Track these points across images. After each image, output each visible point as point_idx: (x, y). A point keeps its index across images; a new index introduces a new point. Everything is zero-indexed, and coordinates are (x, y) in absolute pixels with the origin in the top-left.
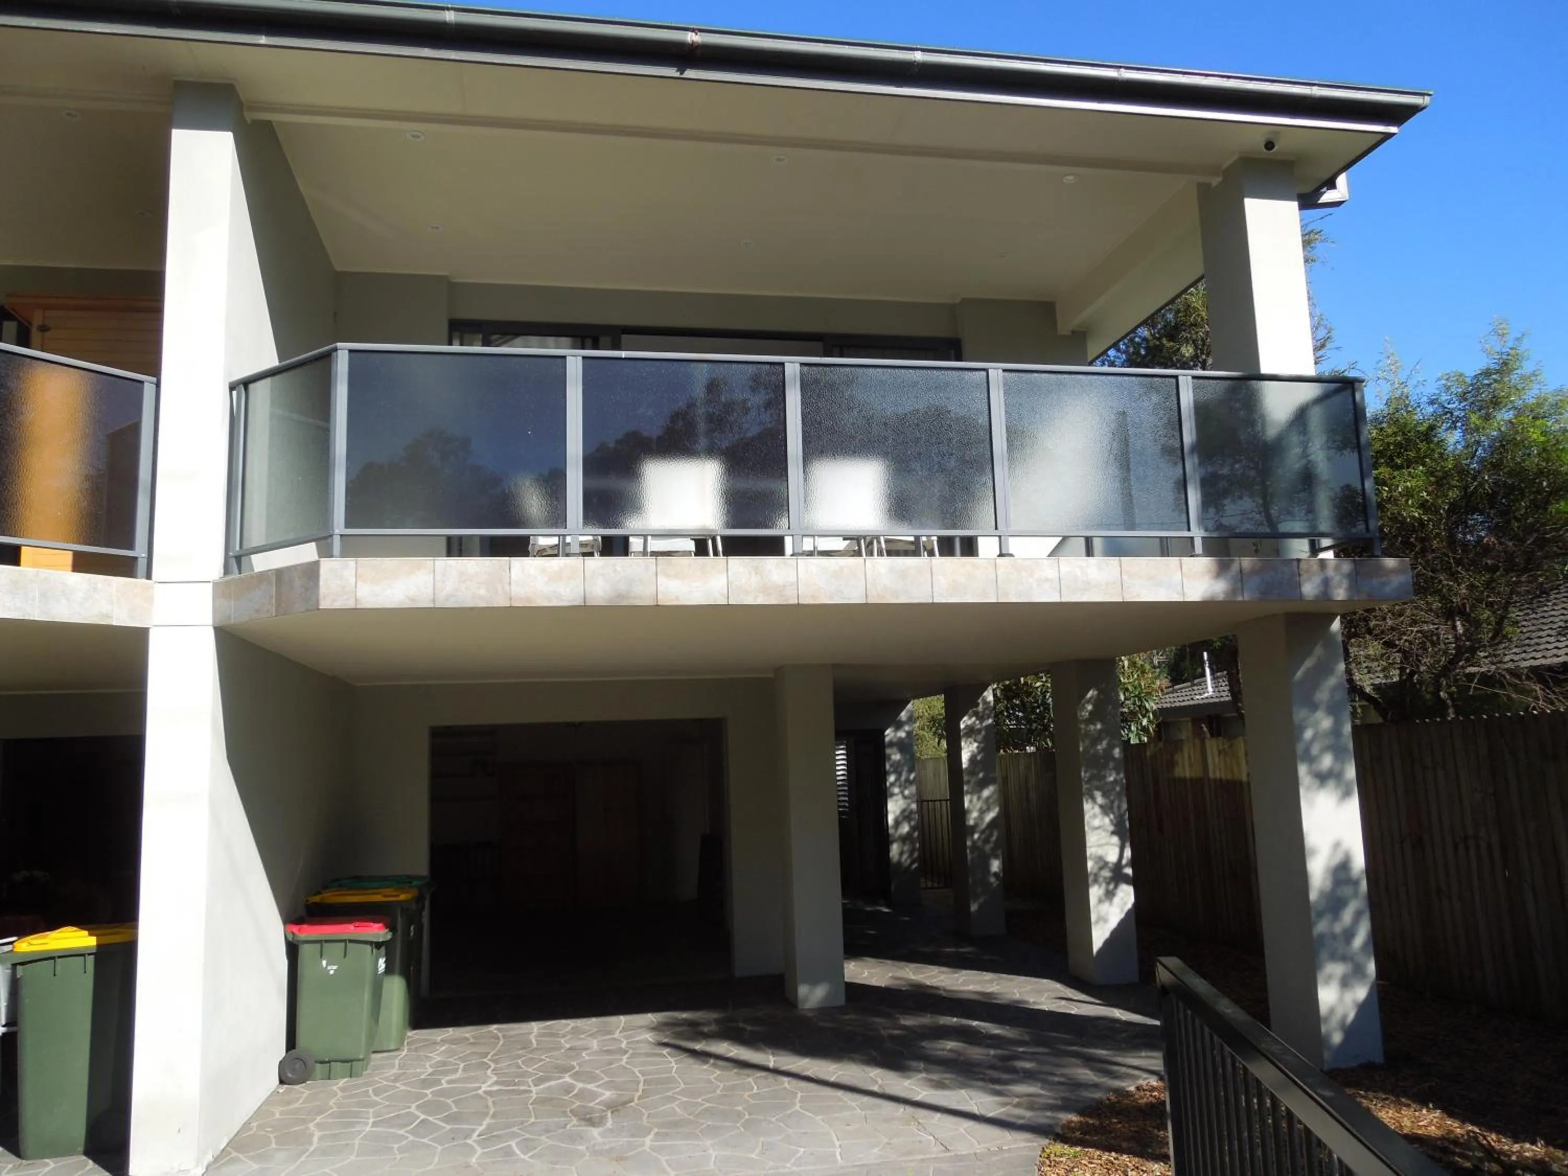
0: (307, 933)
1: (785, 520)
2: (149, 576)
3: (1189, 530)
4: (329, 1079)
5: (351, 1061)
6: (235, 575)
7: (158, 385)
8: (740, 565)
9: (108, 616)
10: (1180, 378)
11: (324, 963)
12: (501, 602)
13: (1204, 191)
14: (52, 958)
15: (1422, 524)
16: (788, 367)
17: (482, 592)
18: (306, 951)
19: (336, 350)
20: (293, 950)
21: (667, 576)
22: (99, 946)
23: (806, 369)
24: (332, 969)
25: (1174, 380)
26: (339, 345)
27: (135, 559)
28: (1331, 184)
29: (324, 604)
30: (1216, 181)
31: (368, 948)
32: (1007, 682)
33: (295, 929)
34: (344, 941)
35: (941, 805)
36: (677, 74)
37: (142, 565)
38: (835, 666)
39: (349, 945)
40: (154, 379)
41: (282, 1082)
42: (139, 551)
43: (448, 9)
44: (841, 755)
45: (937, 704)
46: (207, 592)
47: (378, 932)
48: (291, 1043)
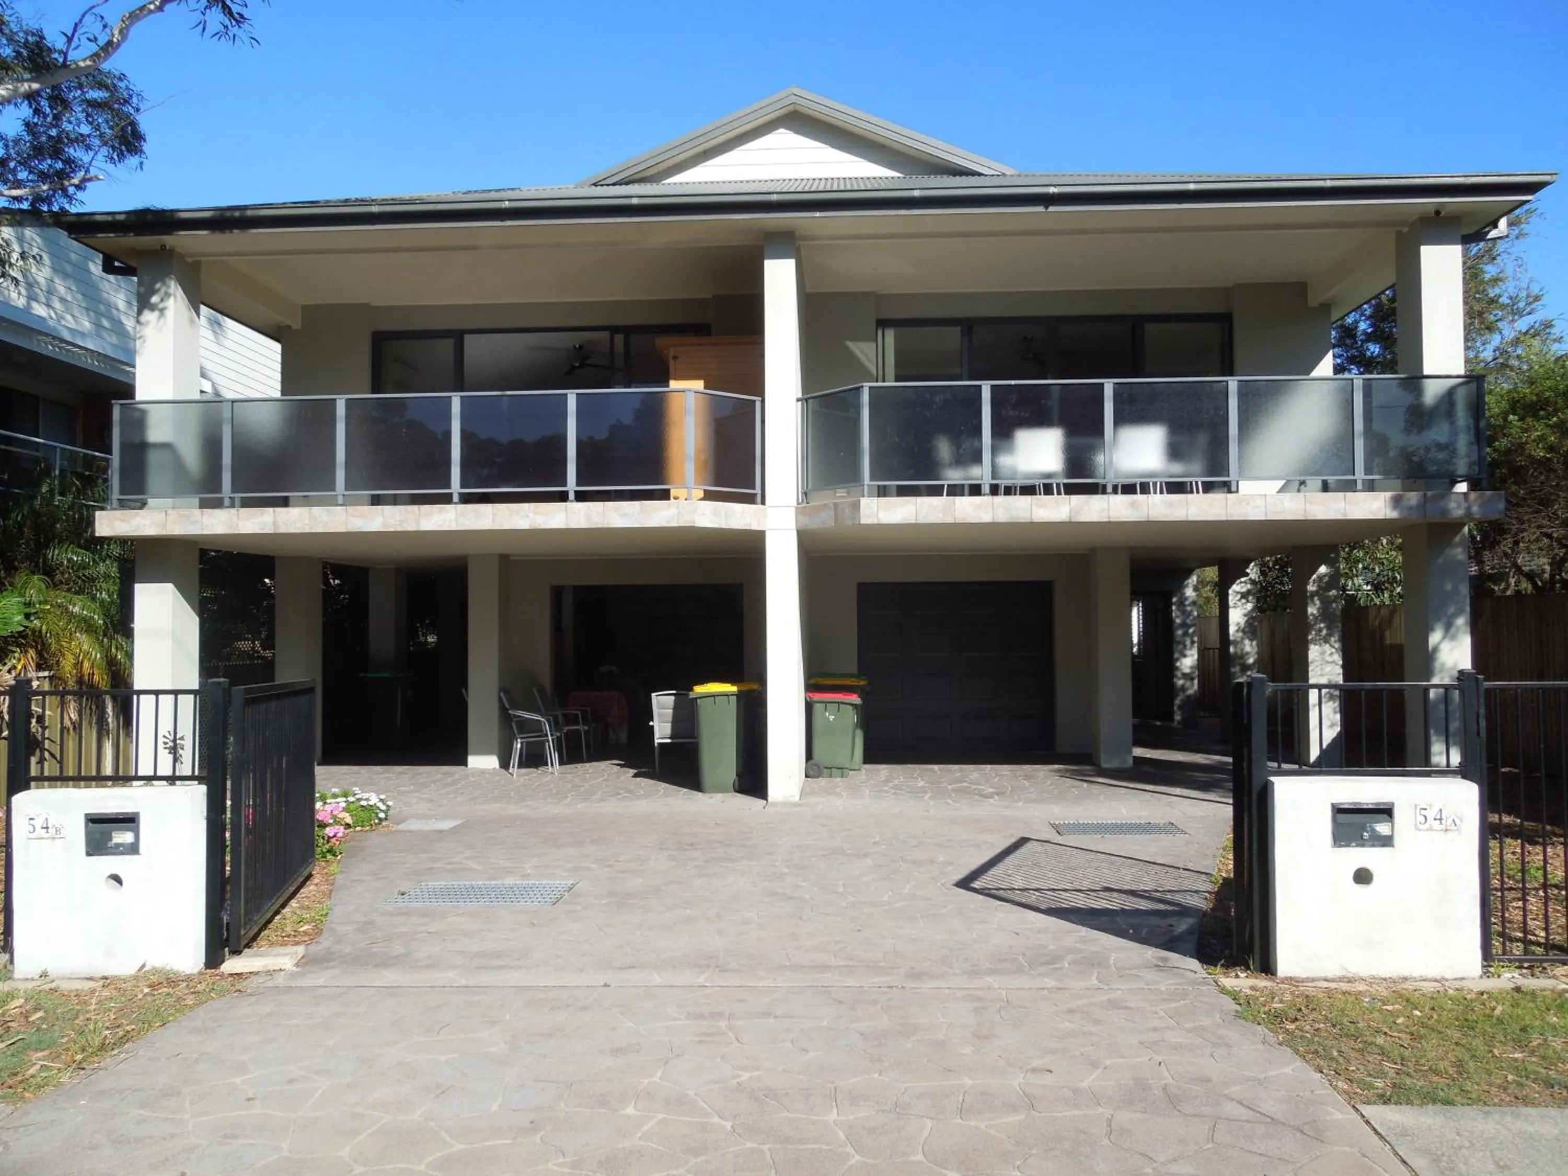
0: (817, 697)
1: (1102, 457)
2: (763, 503)
3: (1354, 475)
4: (831, 777)
5: (842, 768)
6: (804, 505)
7: (763, 401)
8: (1077, 500)
9: (750, 525)
10: (1355, 381)
11: (827, 714)
12: (950, 520)
13: (1399, 234)
14: (714, 696)
15: (1549, 460)
16: (1106, 386)
17: (940, 515)
18: (818, 708)
19: (862, 387)
20: (809, 708)
21: (1037, 506)
22: (739, 691)
23: (1117, 386)
24: (832, 718)
25: (1350, 382)
26: (865, 384)
27: (756, 494)
28: (1495, 226)
29: (863, 521)
30: (1405, 230)
31: (851, 707)
32: (1279, 556)
33: (811, 695)
34: (838, 702)
35: (1214, 653)
36: (1044, 210)
37: (759, 498)
38: (1131, 548)
39: (841, 705)
40: (760, 399)
41: (806, 776)
42: (758, 490)
43: (916, 189)
44: (1136, 615)
45: (1212, 573)
46: (792, 512)
47: (855, 699)
48: (809, 755)
